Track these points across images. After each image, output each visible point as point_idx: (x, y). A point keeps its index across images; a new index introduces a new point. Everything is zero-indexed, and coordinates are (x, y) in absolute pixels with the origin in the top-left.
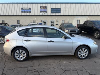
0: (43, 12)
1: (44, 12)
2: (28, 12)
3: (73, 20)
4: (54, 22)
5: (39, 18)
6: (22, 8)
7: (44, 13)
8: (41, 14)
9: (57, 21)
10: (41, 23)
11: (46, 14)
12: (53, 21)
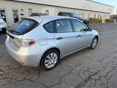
3: (42, 10)
4: (17, 11)
9: (22, 9)
12: (15, 9)
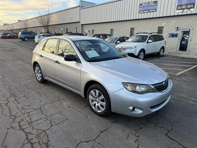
0: (183, 7)
1: (187, 5)
2: (150, 11)
5: (173, 21)
6: (141, 5)
7: (187, 8)
8: (178, 11)
10: (175, 33)
11: (191, 10)
